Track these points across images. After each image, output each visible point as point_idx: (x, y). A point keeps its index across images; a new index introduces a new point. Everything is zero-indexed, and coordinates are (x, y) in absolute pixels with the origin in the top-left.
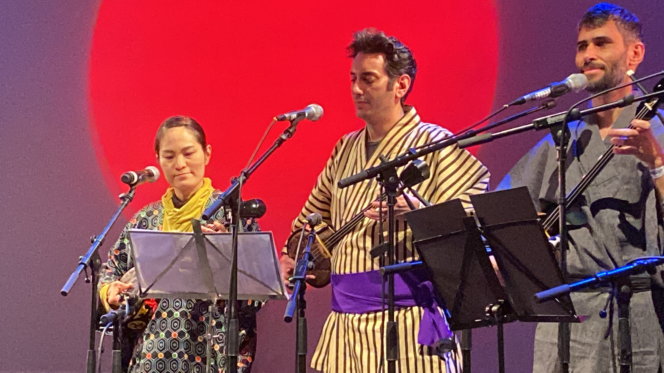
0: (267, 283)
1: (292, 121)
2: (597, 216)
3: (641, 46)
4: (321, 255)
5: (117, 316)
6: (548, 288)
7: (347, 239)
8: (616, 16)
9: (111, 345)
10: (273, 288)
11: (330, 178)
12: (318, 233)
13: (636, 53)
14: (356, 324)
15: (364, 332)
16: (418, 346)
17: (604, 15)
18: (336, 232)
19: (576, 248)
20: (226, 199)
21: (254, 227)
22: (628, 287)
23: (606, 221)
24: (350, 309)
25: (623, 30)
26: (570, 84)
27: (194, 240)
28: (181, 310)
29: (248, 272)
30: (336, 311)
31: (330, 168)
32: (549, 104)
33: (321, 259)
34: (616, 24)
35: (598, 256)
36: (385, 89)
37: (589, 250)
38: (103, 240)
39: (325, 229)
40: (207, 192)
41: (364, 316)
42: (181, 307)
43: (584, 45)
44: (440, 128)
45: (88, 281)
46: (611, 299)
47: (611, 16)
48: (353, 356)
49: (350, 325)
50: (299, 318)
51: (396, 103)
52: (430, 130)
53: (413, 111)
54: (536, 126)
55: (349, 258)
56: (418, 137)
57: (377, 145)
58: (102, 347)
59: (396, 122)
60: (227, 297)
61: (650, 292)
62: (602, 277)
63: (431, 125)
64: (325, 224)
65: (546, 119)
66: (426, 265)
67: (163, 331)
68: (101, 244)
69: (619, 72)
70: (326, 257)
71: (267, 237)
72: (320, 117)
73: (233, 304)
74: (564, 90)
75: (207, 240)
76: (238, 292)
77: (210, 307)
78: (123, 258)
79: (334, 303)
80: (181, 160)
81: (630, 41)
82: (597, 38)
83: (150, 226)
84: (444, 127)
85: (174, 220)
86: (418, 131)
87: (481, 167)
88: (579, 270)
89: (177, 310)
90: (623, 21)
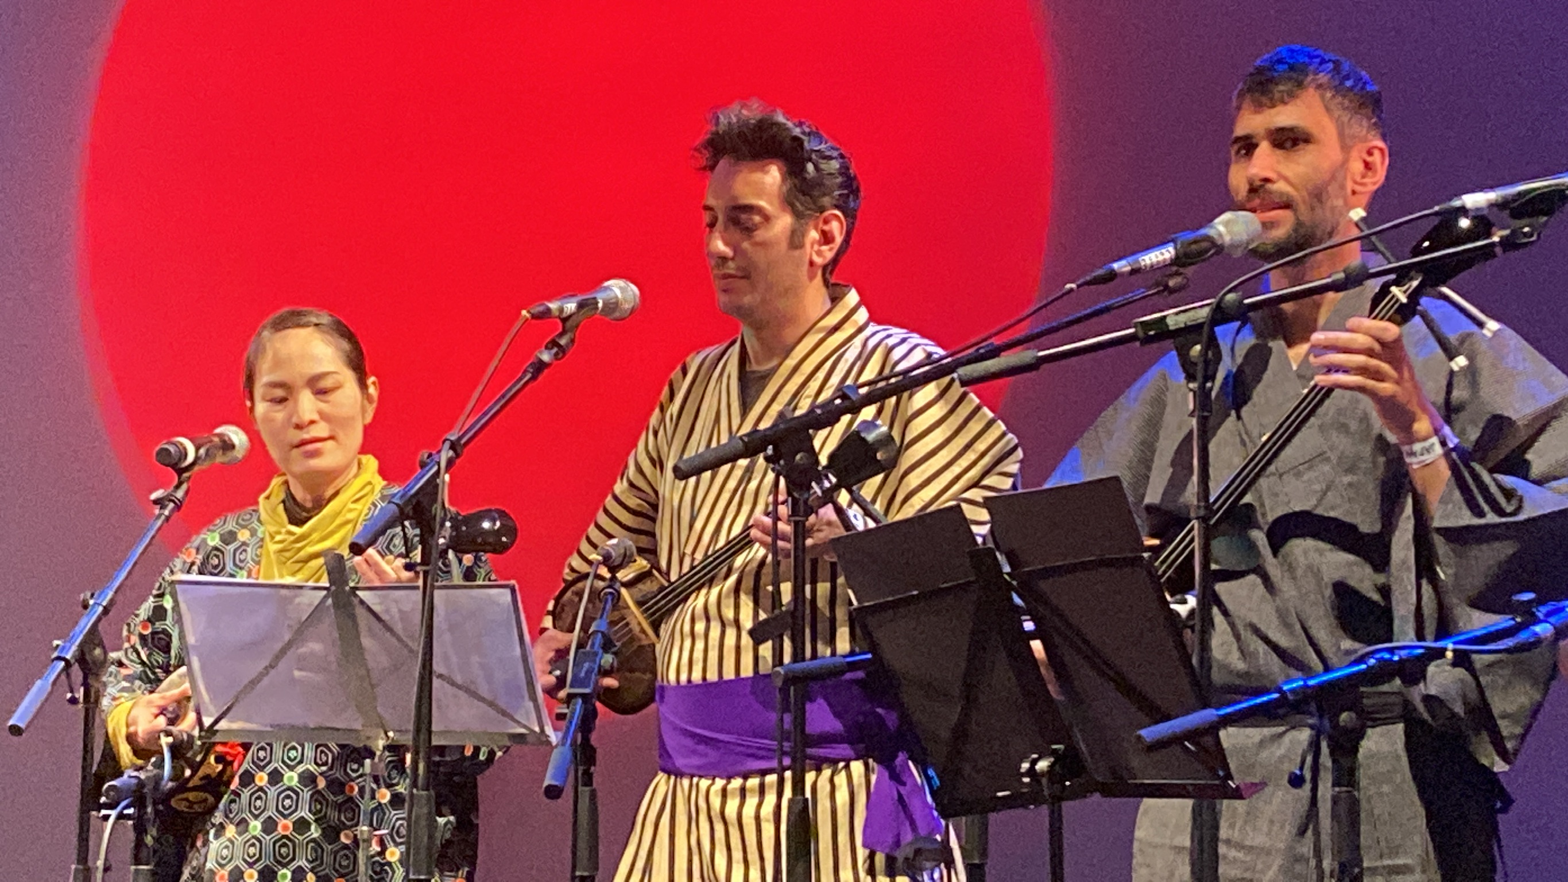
0: (502, 704)
1: (565, 320)
2: (1282, 552)
3: (1381, 150)
4: (633, 639)
5: (141, 784)
6: (1167, 718)
7: (697, 602)
8: (1323, 78)
9: (128, 854)
10: (517, 717)
11: (654, 455)
12: (628, 585)
13: (1368, 166)
14: (716, 802)
15: (735, 822)
16: (862, 853)
17: (1294, 75)
19: (1232, 625)
20: (406, 503)
21: (480, 573)
22: (1354, 715)
24: (699, 768)
25: (1337, 113)
26: (1220, 235)
27: (330, 601)
28: (300, 769)
29: (459, 679)
30: (669, 773)
31: (656, 434)
32: (1171, 283)
33: (636, 645)
34: (1322, 97)
35: (1283, 641)
36: (784, 245)
37: (1263, 628)
38: (112, 602)
39: (642, 577)
40: (368, 488)
41: (736, 783)
42: (301, 762)
43: (1248, 146)
44: (915, 339)
45: (73, 701)
46: (1314, 742)
47: (1310, 78)
49: (703, 804)
50: (580, 788)
51: (811, 278)
52: (891, 342)
53: (852, 297)
54: (1141, 334)
55: (700, 645)
56: (864, 358)
57: (765, 378)
58: (106, 859)
59: (810, 323)
60: (408, 739)
61: (1401, 726)
62: (1292, 691)
63: (894, 330)
64: (644, 563)
65: (1165, 317)
66: (881, 659)
67: (256, 817)
68: (106, 611)
69: (1331, 211)
70: (645, 642)
71: (505, 596)
72: (633, 311)
73: (421, 755)
74: (1207, 251)
75: (362, 602)
76: (434, 728)
77: (368, 761)
78: (159, 642)
79: (664, 752)
80: (307, 404)
81: (1354, 137)
82: (1281, 130)
83: (229, 567)
84: (924, 335)
85: (287, 554)
86: (865, 344)
87: (1004, 435)
88: (1239, 675)
89: (291, 768)
90: (1338, 89)
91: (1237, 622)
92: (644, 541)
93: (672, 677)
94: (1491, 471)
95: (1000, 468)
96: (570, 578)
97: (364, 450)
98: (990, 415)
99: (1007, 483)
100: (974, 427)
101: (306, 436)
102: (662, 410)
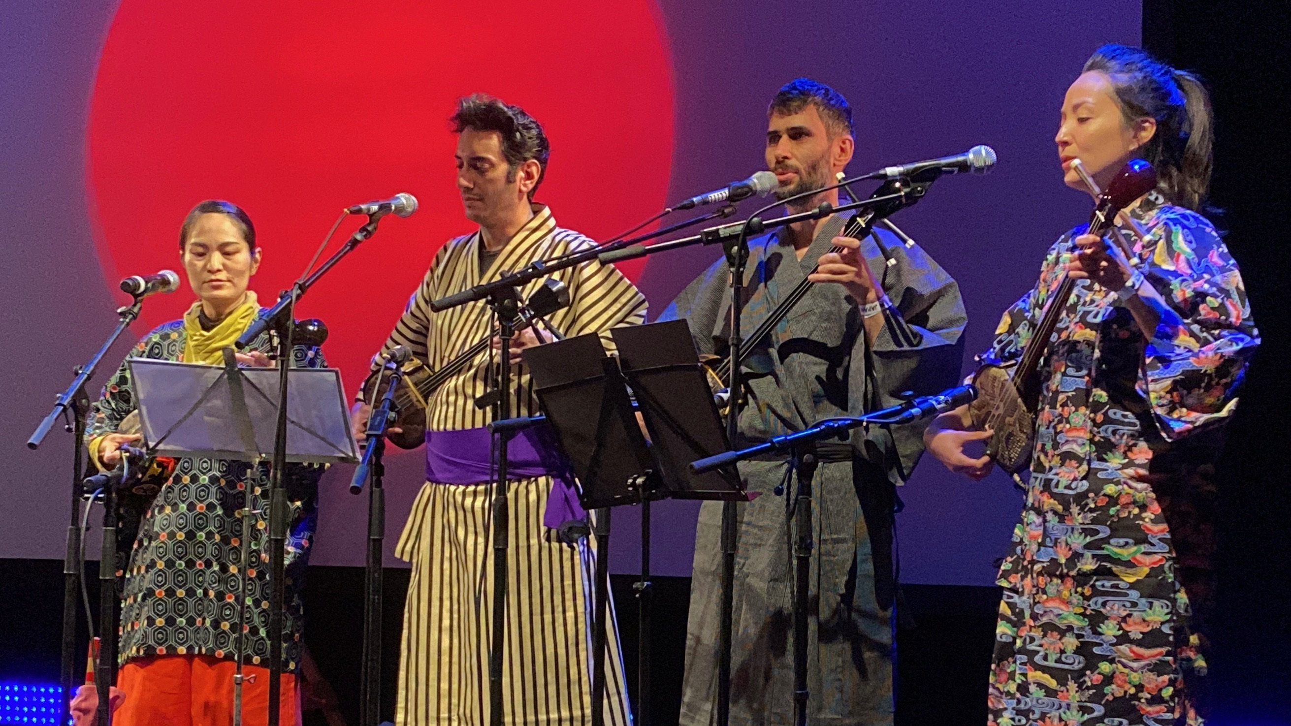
0: (330, 439)
1: (371, 216)
2: (787, 361)
3: (850, 141)
4: (413, 404)
5: (109, 479)
6: (708, 455)
7: (451, 383)
8: (818, 99)
9: (101, 520)
10: (340, 448)
11: (428, 299)
12: (409, 374)
13: (842, 150)
14: (459, 499)
15: (470, 510)
16: (543, 529)
17: (802, 97)
18: (434, 373)
19: (757, 403)
20: (271, 320)
21: (319, 362)
22: (812, 456)
23: (798, 369)
24: (449, 479)
25: (826, 118)
26: (755, 185)
27: (226, 376)
29: (304, 424)
30: (432, 482)
31: (428, 285)
32: (726, 211)
33: (412, 410)
34: (818, 110)
35: (786, 414)
36: (503, 180)
37: (774, 405)
38: (93, 372)
39: (417, 370)
40: (251, 310)
41: (471, 488)
42: (210, 470)
43: (775, 137)
44: (583, 237)
45: (69, 430)
46: (790, 471)
47: (810, 99)
48: (454, 542)
49: (451, 500)
50: (374, 488)
51: (520, 199)
52: (569, 239)
53: (547, 211)
54: (704, 239)
55: (451, 409)
56: (553, 247)
57: (495, 255)
58: (87, 523)
59: (522, 224)
60: (272, 459)
62: (778, 442)
63: (570, 232)
64: (419, 361)
65: (718, 230)
66: (551, 421)
67: (183, 502)
68: (89, 378)
69: (819, 175)
70: (420, 407)
71: (332, 377)
72: (413, 212)
73: (279, 468)
74: (747, 193)
75: (246, 379)
76: (287, 452)
77: (249, 471)
78: (123, 397)
79: (430, 470)
80: (217, 259)
81: (835, 134)
82: (793, 128)
83: (165, 354)
84: (587, 236)
85: (201, 348)
86: (554, 238)
87: (637, 294)
88: (761, 432)
89: (204, 474)
90: (828, 106)
91: (761, 403)
92: (419, 349)
93: (435, 427)
94: (907, 322)
95: (635, 312)
96: (374, 369)
97: (249, 288)
98: (629, 282)
99: (640, 321)
100: (620, 289)
101: (213, 277)
102: (432, 272)
